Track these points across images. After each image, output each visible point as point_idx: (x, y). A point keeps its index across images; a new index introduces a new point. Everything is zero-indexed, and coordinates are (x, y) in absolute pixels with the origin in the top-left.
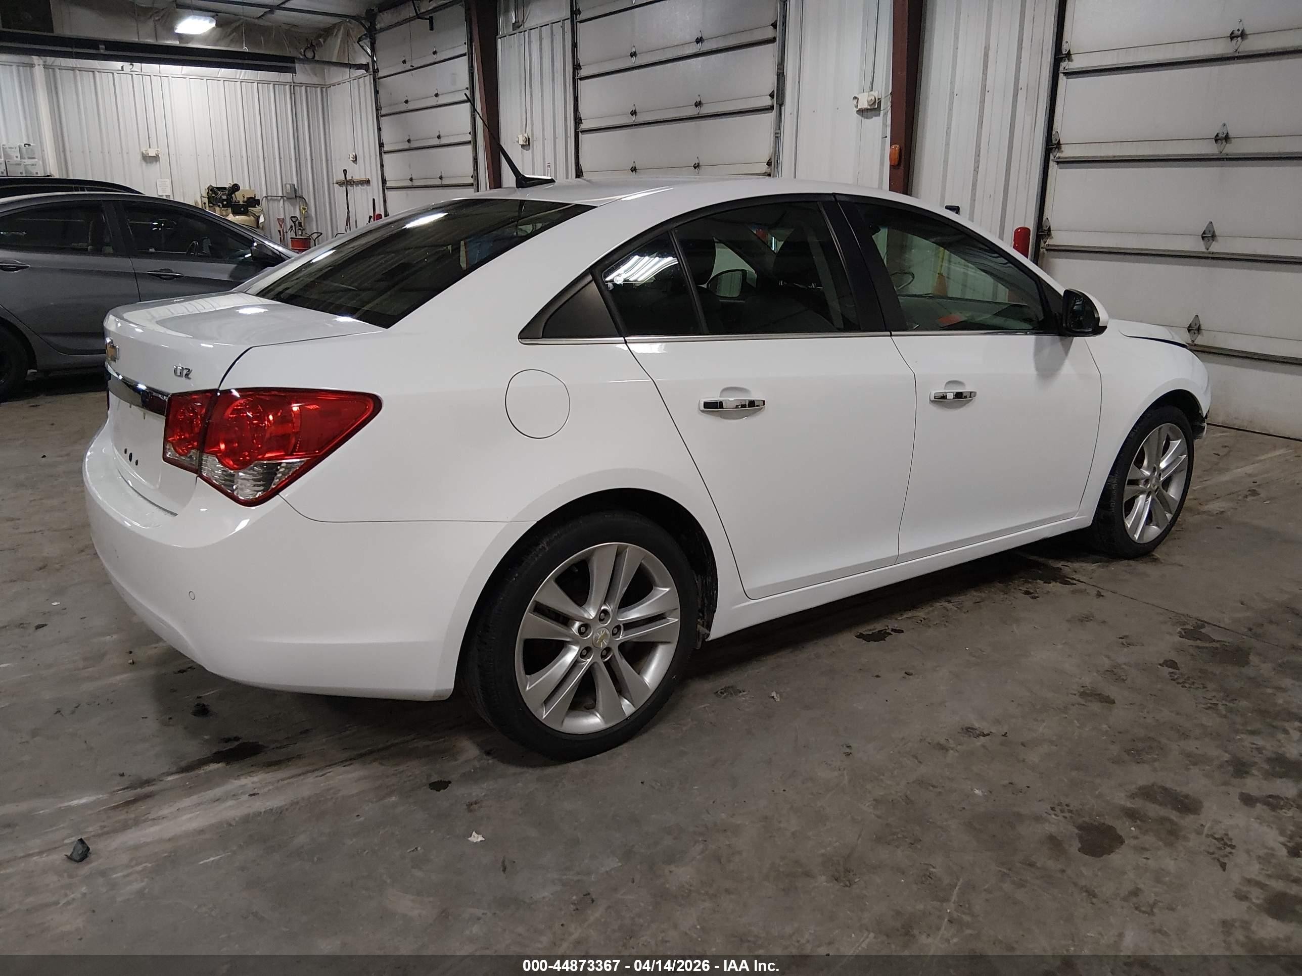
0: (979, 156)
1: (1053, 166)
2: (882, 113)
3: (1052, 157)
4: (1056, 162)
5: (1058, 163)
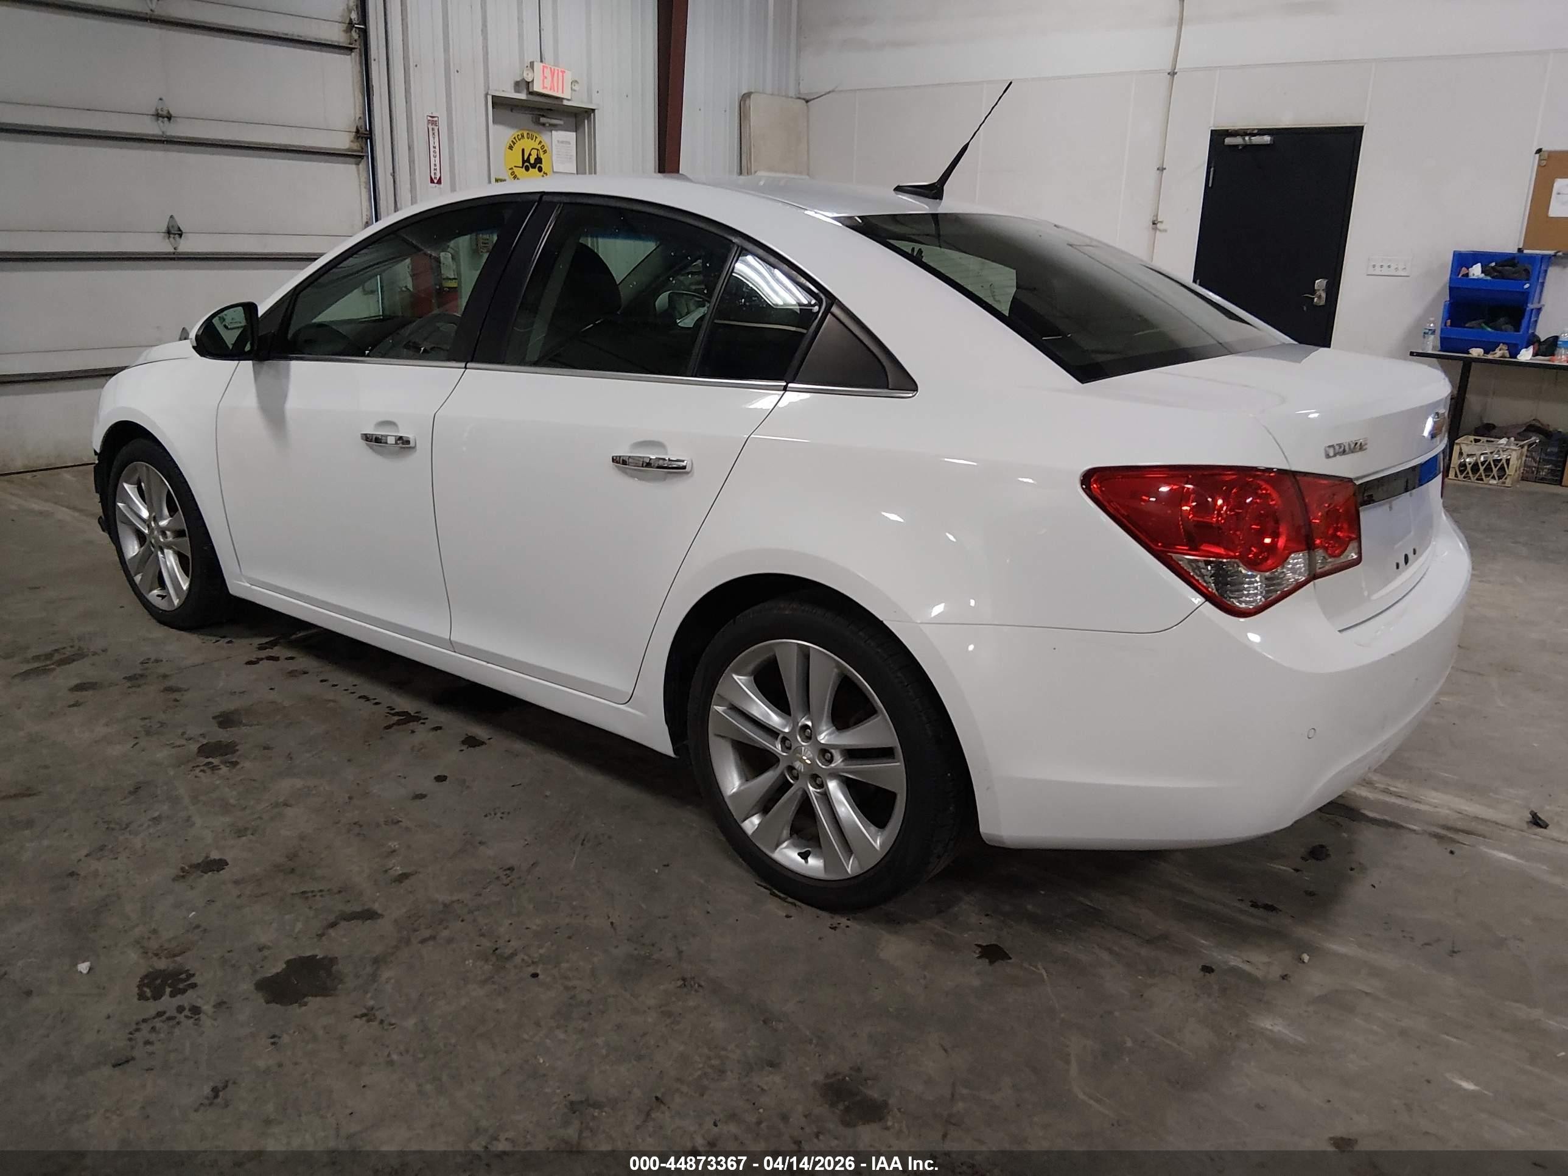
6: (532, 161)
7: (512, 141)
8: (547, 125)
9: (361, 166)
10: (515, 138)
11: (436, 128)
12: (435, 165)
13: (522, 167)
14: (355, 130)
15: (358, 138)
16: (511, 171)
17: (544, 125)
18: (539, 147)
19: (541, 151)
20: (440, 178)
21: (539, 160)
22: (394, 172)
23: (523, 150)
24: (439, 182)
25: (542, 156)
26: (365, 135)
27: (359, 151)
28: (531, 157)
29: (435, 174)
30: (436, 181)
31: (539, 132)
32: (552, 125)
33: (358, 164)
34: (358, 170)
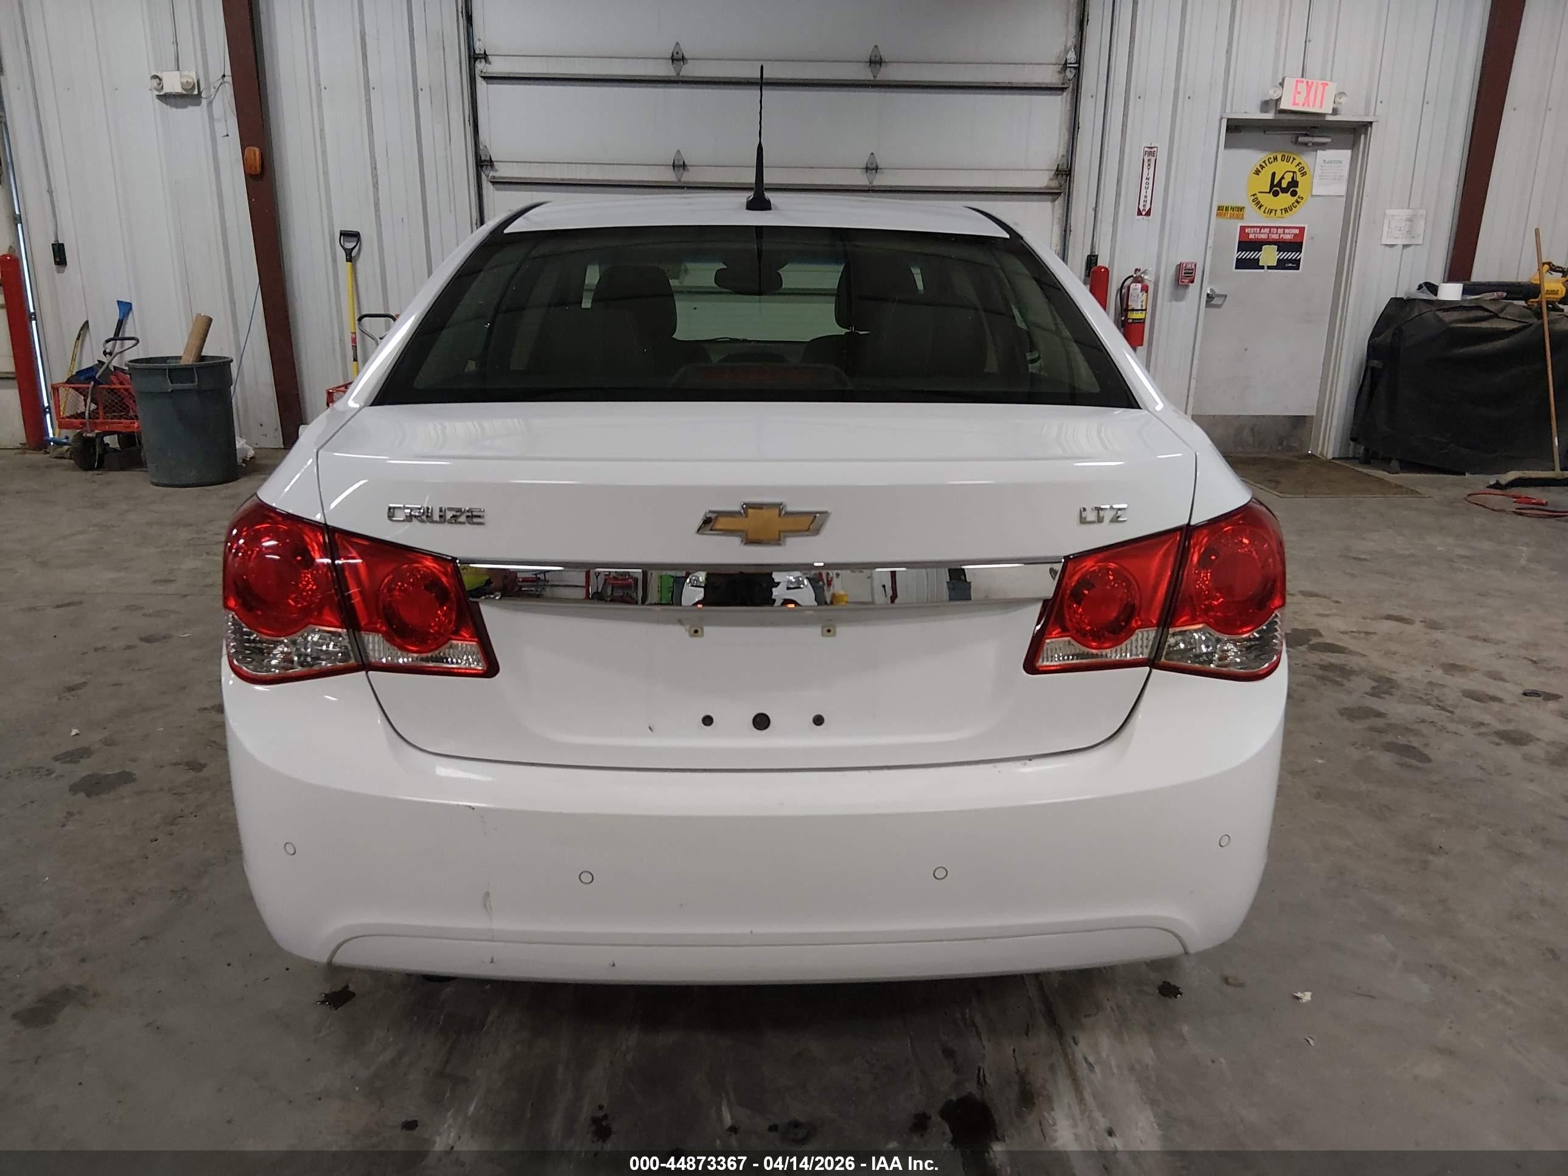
0: (375, 168)
1: (488, 188)
2: (204, 102)
3: (483, 176)
4: (491, 182)
5: (494, 183)
6: (1284, 184)
7: (1261, 165)
8: (1310, 144)
9: (1057, 202)
10: (1264, 162)
11: (1153, 159)
12: (1146, 197)
13: (1269, 193)
14: (1055, 168)
15: (1057, 175)
16: (1253, 198)
17: (1306, 144)
18: (1296, 170)
19: (1298, 174)
20: (1150, 209)
21: (1294, 183)
22: (1096, 206)
23: (1274, 174)
24: (1148, 213)
25: (1299, 178)
26: (1065, 173)
27: (1057, 189)
28: (1283, 181)
29: (1144, 206)
30: (1144, 213)
31: (1301, 153)
32: (1314, 144)
33: (1053, 201)
34: (1054, 207)
